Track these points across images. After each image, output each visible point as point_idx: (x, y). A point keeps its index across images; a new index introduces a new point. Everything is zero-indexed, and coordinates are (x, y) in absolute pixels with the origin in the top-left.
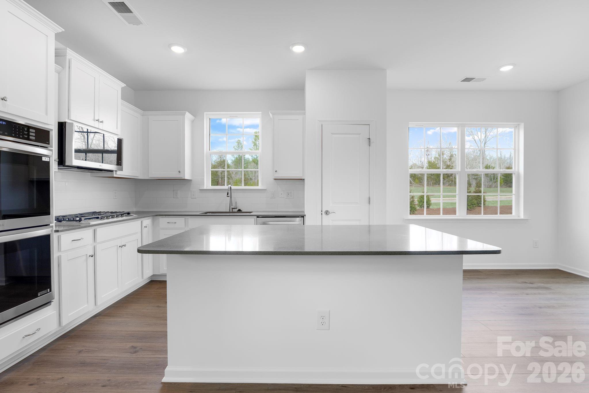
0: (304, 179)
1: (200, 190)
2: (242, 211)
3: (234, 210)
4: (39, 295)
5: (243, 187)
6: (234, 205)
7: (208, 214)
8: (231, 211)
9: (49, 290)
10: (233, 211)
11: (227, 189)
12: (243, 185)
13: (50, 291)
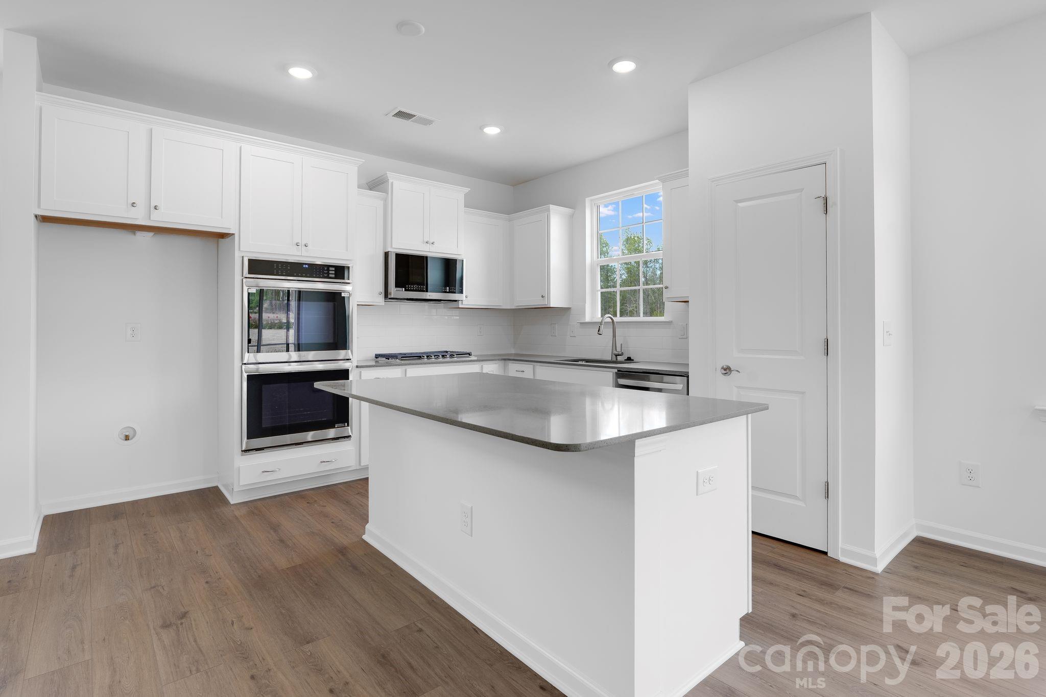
0: (688, 302)
1: (581, 323)
2: (633, 360)
3: (619, 358)
4: (336, 426)
5: (642, 318)
6: (619, 349)
7: (580, 363)
8: (614, 359)
9: (346, 424)
10: (617, 359)
11: (599, 322)
12: (642, 314)
13: (348, 425)
